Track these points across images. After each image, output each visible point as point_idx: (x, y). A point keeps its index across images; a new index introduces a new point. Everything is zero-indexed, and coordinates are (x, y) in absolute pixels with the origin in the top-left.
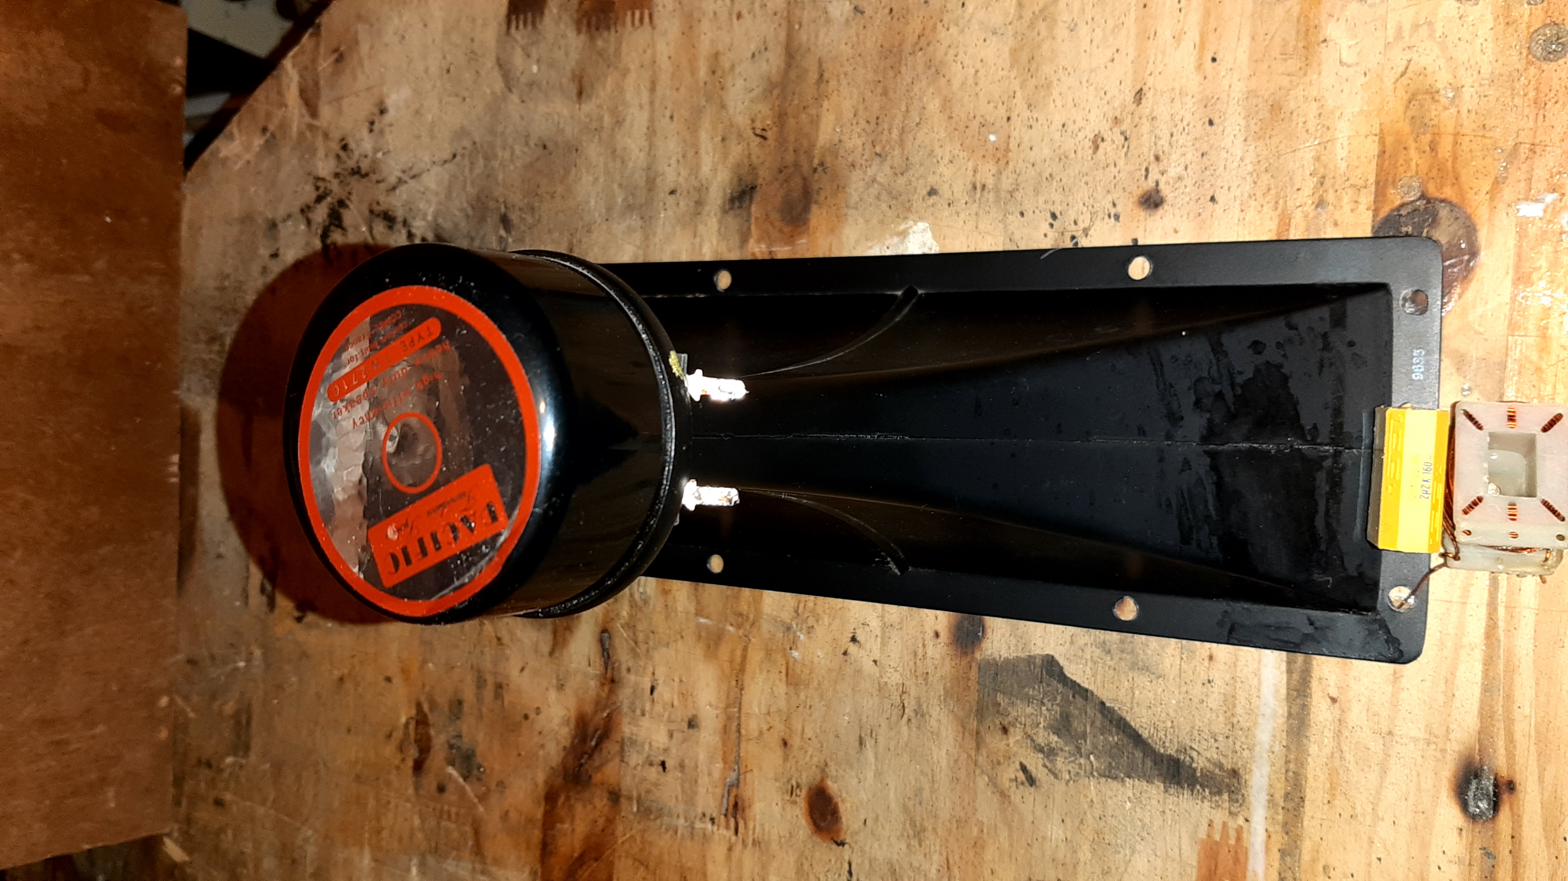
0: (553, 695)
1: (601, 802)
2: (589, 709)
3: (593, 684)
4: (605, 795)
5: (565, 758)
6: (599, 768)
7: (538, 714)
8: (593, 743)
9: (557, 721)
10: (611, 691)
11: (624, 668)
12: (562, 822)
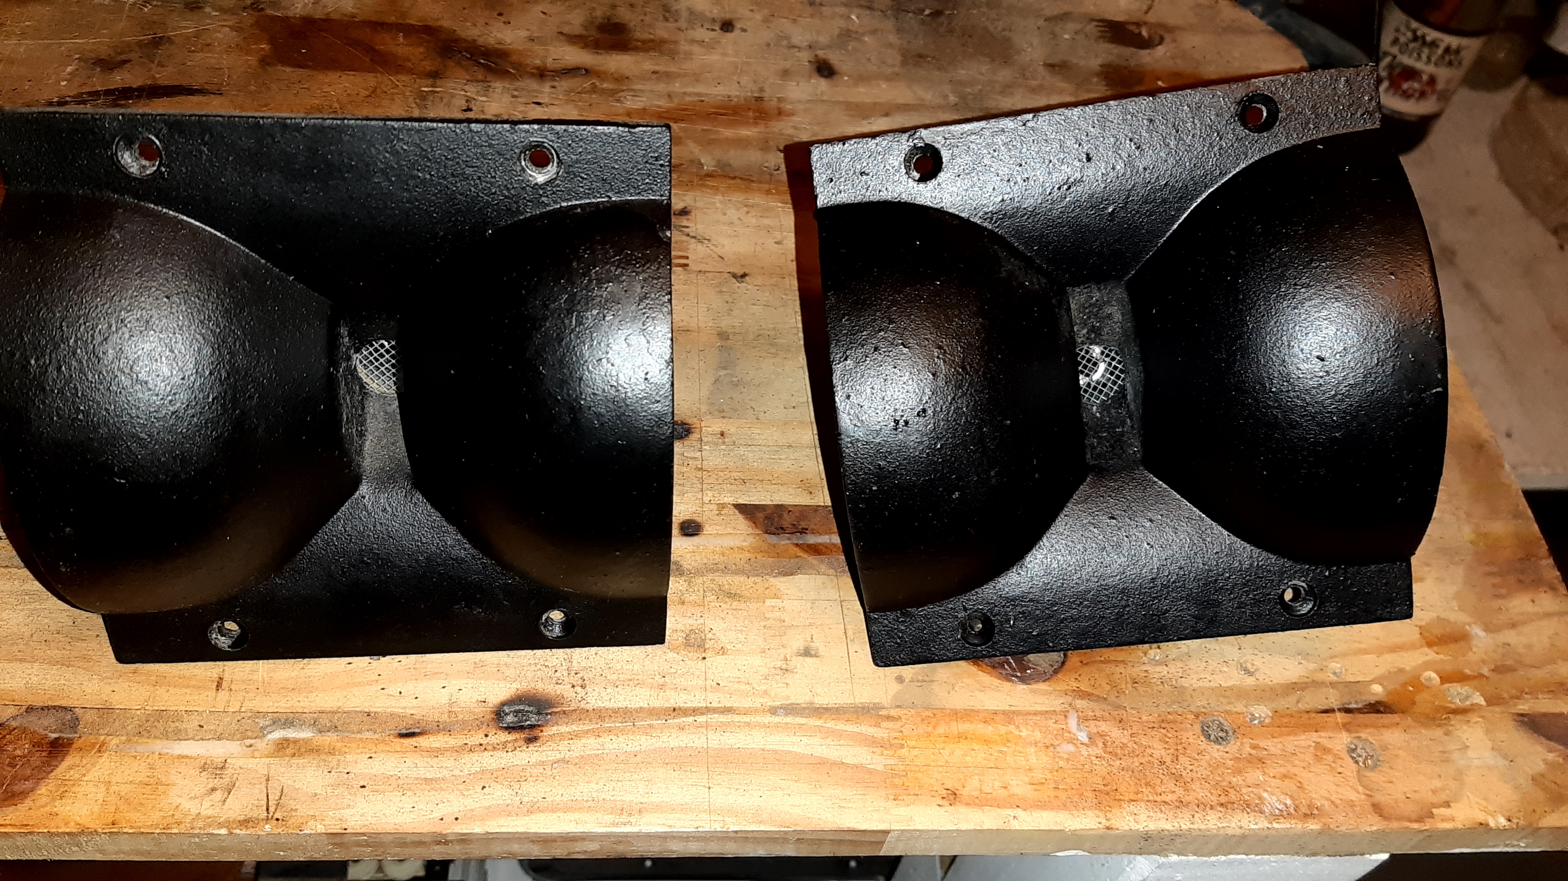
0: (524, 34)
1: (428, 65)
2: (514, 58)
3: (538, 62)
4: (433, 68)
5: (465, 41)
6: (459, 63)
7: (504, 23)
8: (482, 61)
9: (499, 36)
10: (532, 75)
11: (556, 84)
12: (405, 37)
